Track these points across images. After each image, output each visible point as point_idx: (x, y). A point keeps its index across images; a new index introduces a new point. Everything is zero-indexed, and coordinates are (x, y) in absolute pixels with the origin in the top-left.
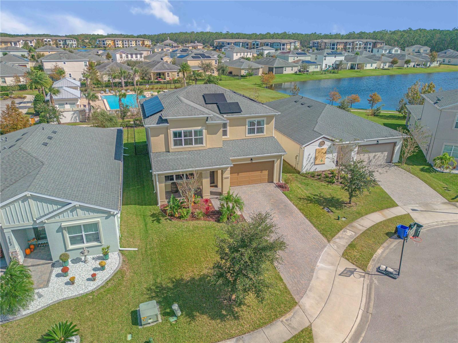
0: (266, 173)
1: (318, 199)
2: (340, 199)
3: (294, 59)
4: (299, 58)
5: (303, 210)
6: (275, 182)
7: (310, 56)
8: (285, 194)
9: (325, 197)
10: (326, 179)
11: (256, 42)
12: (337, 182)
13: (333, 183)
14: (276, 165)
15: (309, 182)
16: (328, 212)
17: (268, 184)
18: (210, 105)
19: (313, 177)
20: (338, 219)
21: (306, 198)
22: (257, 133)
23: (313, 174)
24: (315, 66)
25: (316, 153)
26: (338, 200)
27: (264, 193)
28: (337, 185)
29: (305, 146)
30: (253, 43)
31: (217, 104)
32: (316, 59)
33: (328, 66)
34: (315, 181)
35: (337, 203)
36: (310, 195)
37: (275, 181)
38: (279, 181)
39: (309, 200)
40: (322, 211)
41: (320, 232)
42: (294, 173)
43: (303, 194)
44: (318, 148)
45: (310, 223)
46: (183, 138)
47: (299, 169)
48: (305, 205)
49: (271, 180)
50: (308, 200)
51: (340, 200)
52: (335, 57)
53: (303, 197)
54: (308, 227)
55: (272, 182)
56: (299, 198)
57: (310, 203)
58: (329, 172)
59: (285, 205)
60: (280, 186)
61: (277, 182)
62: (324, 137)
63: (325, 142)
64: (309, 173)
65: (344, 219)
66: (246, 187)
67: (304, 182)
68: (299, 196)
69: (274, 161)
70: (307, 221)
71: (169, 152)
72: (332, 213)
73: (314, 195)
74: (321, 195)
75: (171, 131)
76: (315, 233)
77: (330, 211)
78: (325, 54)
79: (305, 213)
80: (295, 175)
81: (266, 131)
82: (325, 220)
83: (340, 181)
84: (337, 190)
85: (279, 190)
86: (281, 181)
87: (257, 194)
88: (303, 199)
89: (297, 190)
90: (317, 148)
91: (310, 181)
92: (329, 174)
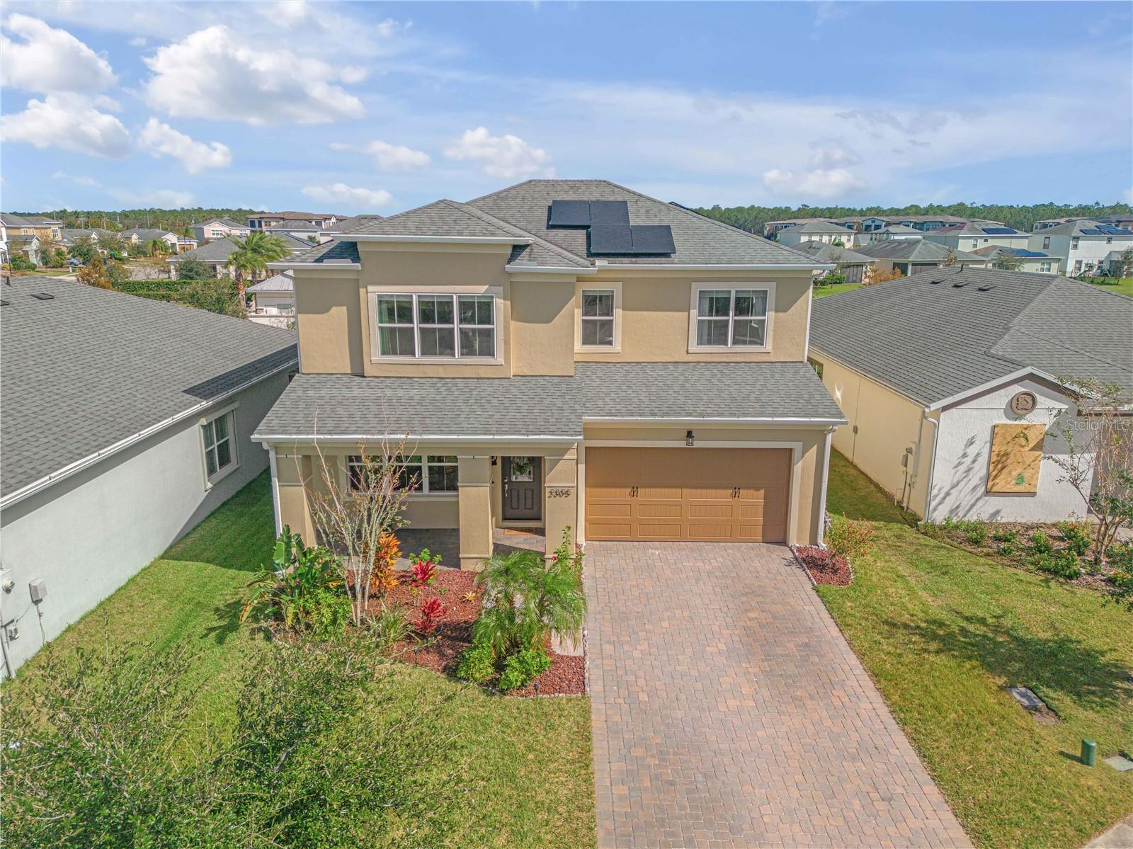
0: (755, 498)
1: (985, 636)
2: (1102, 653)
3: (975, 246)
4: (991, 242)
5: (891, 678)
6: (793, 541)
7: (1027, 237)
8: (822, 596)
9: (1021, 633)
10: (1037, 556)
11: (873, 222)
12: (1091, 574)
13: (1070, 577)
14: (798, 468)
15: (950, 562)
16: (1033, 709)
17: (764, 547)
18: (562, 233)
19: (976, 542)
20: (1085, 759)
21: (923, 625)
22: (735, 342)
23: (975, 529)
24: (1043, 264)
25: (992, 445)
26: (1089, 655)
27: (729, 582)
28: (1089, 586)
29: (944, 409)
30: (866, 223)
31: (586, 227)
32: (1046, 246)
33: (1083, 266)
34: (982, 560)
35: (1082, 671)
36: (944, 616)
37: (798, 537)
38: (814, 541)
39: (935, 637)
40: (991, 700)
41: (963, 816)
42: (891, 520)
43: (910, 606)
44: (1005, 421)
45: (912, 757)
46: (416, 325)
47: (915, 506)
48: (910, 657)
49: (776, 534)
50: (928, 636)
51: (1103, 660)
52: (1109, 240)
53: (906, 618)
54: (899, 778)
55: (783, 542)
56: (886, 622)
57: (938, 652)
58: (1055, 532)
59: (807, 645)
60: (812, 563)
61: (806, 543)
62: (1031, 377)
63: (1039, 398)
64: (957, 527)
65: (1118, 764)
66: (665, 549)
67: (931, 557)
68: (889, 612)
69: (791, 450)
70: (901, 739)
71: (363, 376)
72: (1050, 720)
73: (968, 619)
74: (1004, 621)
75: (372, 294)
76: (934, 823)
77: (1041, 704)
78: (1076, 232)
79: (895, 698)
80: (895, 527)
81: (774, 339)
82: (1006, 752)
83: (1107, 570)
84: (1090, 607)
85: (802, 580)
86: (820, 541)
87: (697, 580)
88: (906, 626)
89: (883, 588)
90: (997, 422)
91: (959, 559)
92: (1055, 538)
